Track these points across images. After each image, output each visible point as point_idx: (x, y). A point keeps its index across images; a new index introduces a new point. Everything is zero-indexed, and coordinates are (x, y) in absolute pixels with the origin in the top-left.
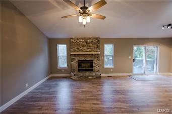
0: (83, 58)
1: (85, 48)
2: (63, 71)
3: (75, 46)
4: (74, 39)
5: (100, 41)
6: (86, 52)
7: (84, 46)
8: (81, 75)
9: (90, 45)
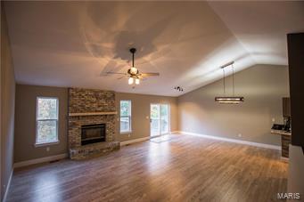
0: (90, 122)
1: (95, 105)
2: (48, 149)
3: (77, 101)
4: (76, 90)
5: (116, 95)
6: (96, 111)
7: (92, 103)
8: (92, 149)
9: (102, 101)
